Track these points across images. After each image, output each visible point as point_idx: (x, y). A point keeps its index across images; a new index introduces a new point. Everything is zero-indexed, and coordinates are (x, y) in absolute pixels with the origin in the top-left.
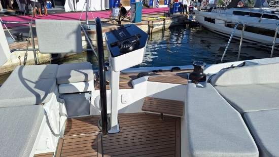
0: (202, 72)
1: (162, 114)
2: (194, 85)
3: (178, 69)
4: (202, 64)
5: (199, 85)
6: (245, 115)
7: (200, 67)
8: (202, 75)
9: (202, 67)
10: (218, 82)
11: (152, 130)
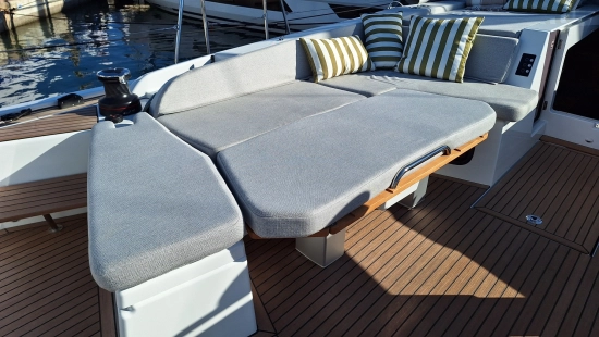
0: (127, 92)
1: (48, 217)
2: (112, 125)
3: (74, 99)
4: (119, 72)
5: (125, 122)
6: (218, 158)
7: (117, 81)
8: (127, 100)
9: (122, 79)
10: (165, 107)
11: (30, 264)
